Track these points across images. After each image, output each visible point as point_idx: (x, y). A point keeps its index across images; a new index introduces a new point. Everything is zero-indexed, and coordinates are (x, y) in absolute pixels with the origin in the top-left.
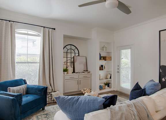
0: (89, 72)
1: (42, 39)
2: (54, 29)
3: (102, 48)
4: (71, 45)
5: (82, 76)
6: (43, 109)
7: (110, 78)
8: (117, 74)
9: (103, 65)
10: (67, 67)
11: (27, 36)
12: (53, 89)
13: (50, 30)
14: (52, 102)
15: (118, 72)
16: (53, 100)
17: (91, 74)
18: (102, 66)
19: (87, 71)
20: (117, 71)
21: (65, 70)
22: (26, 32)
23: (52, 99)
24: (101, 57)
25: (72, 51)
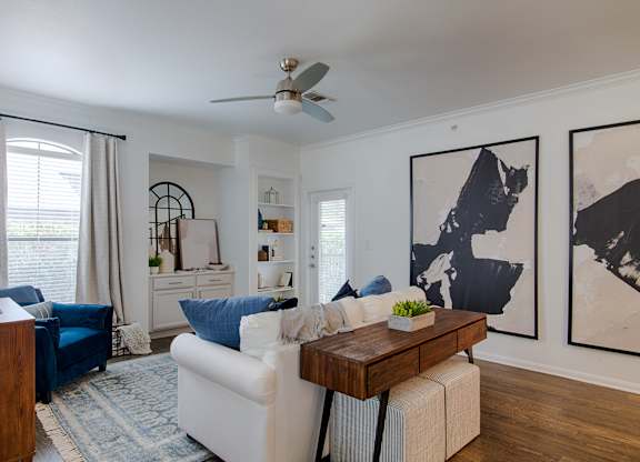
0: (226, 268)
1: (87, 168)
2: (124, 138)
3: (266, 196)
4: (169, 183)
5: (204, 278)
6: (102, 369)
7: (290, 284)
8: (308, 271)
9: (267, 247)
10: (157, 254)
11: (36, 157)
12: (121, 317)
13: (112, 140)
14: (121, 353)
15: (313, 266)
16: (123, 349)
17: (233, 273)
18: (265, 249)
19: (220, 263)
20: (308, 261)
21: (155, 262)
22: (34, 146)
23: (122, 346)
24: (263, 222)
25: (174, 204)
